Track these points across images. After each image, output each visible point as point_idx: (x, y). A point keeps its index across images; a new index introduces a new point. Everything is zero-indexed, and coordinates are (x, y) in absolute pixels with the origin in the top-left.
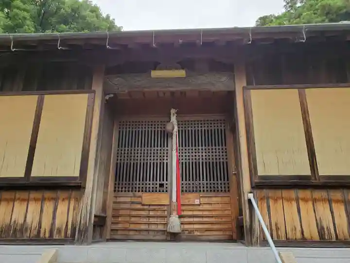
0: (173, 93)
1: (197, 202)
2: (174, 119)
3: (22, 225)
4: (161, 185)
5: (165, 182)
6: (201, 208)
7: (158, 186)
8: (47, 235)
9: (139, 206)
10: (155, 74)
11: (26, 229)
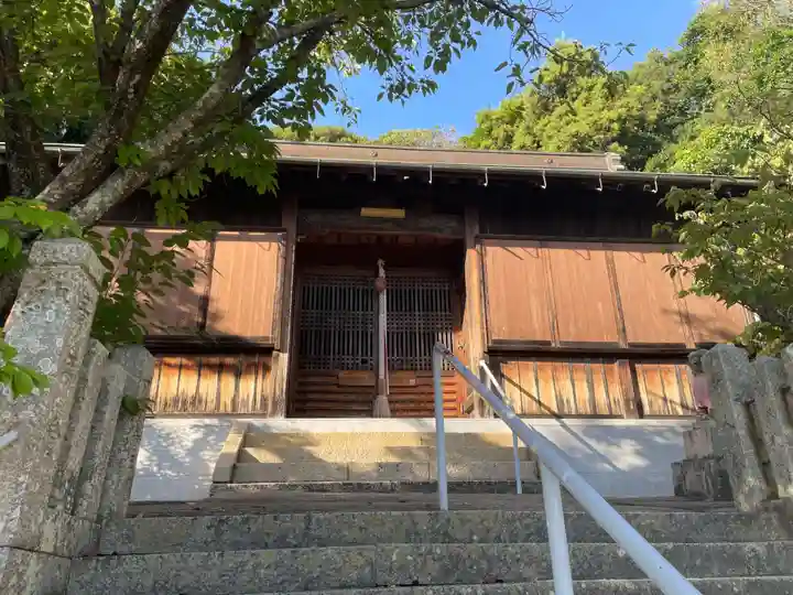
0: (380, 238)
1: (412, 382)
2: (382, 272)
3: (194, 398)
4: (364, 362)
5: (369, 358)
6: (415, 390)
7: (359, 361)
8: (229, 410)
9: (335, 388)
10: (365, 212)
11: (200, 401)
